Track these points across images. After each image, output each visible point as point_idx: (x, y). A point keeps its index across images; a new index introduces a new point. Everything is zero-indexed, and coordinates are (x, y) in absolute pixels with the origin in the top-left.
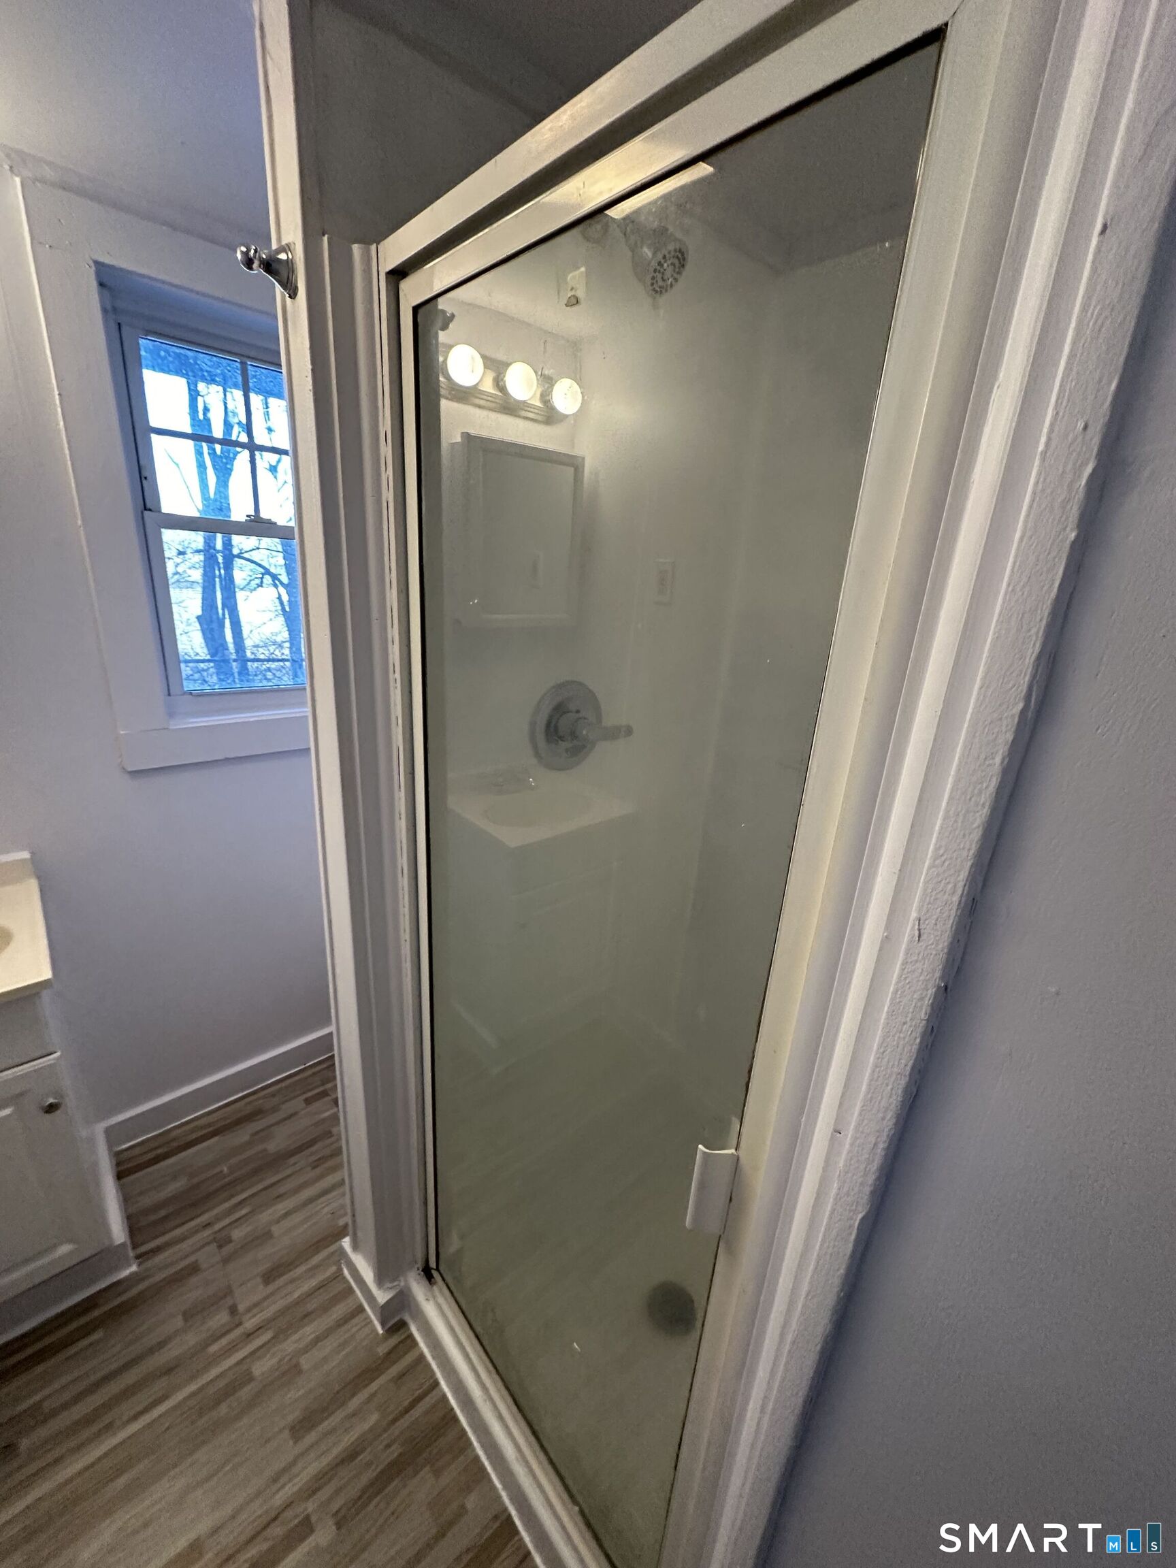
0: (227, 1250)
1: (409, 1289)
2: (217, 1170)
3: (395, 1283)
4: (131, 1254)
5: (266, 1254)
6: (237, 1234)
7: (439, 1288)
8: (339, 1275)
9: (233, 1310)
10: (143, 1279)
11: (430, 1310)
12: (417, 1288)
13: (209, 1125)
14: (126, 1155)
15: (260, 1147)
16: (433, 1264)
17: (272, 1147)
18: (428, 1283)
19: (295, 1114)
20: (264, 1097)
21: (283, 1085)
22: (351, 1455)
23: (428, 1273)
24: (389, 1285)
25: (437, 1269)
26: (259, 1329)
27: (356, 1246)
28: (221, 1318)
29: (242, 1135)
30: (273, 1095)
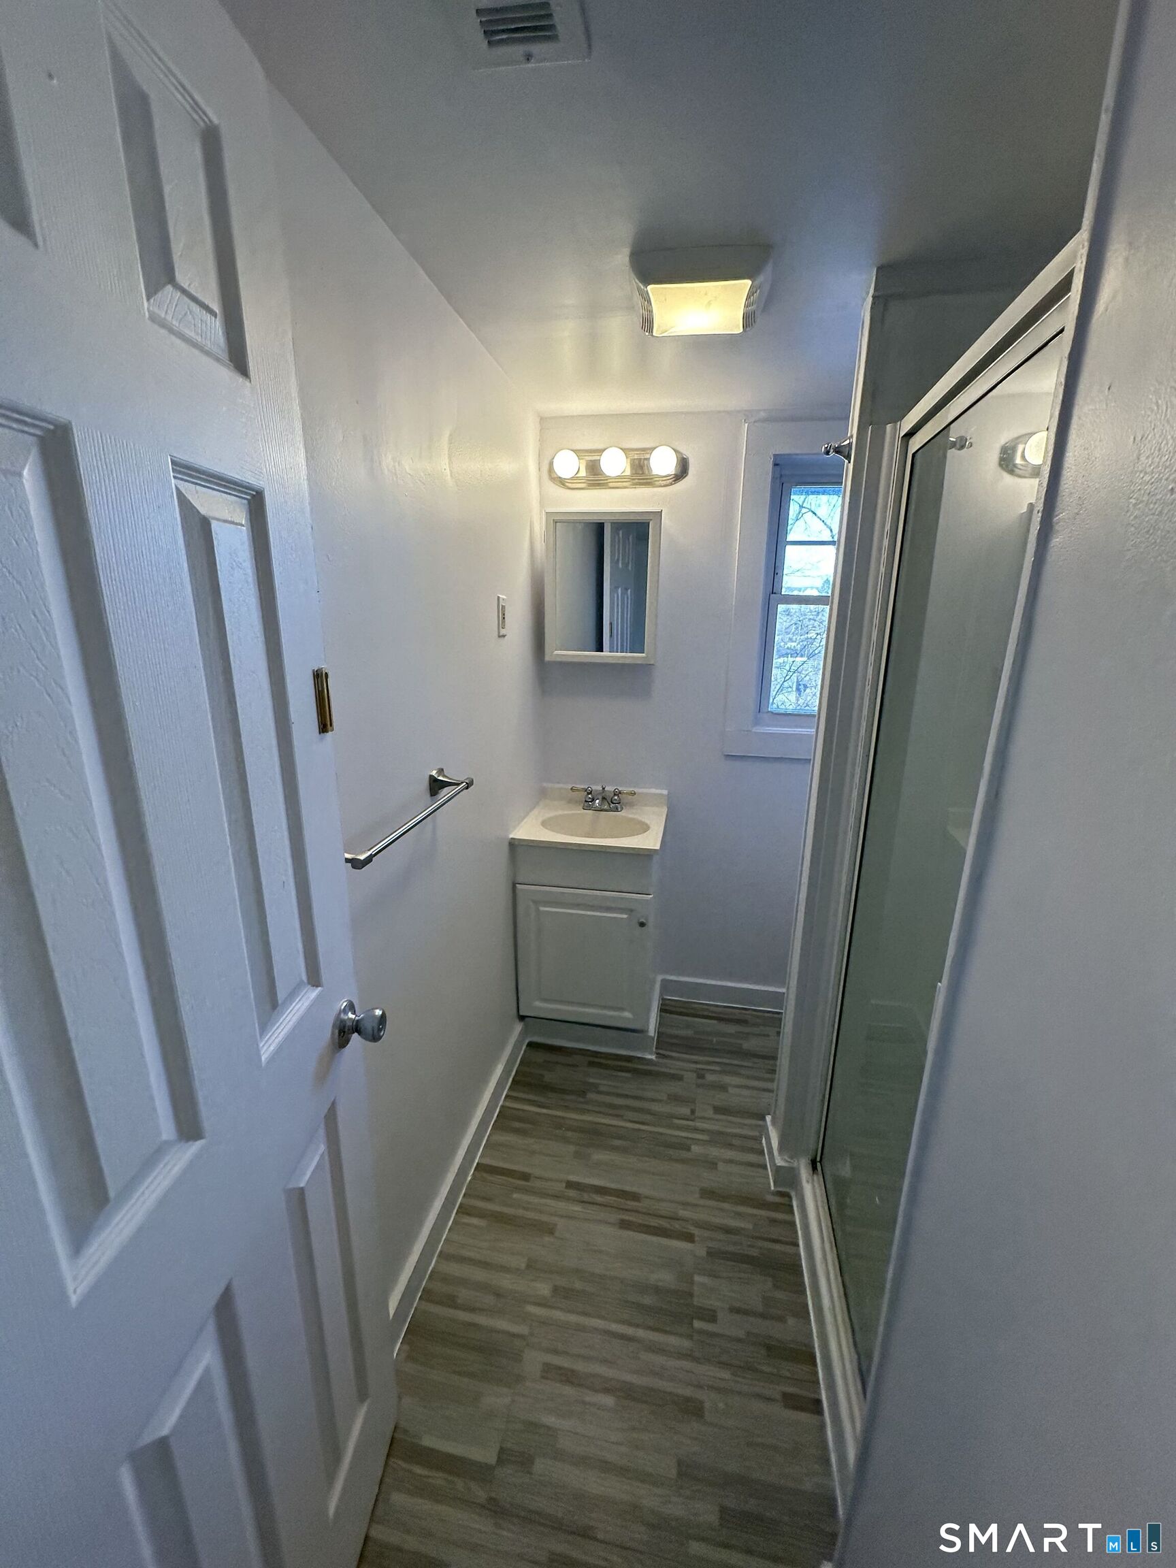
0: (700, 1081)
1: (799, 1169)
2: (710, 1038)
3: (792, 1161)
4: (654, 1050)
5: (720, 1098)
6: (710, 1078)
7: (818, 1179)
8: (758, 1139)
9: (693, 1112)
10: (655, 1065)
11: (808, 1189)
12: (804, 1172)
13: (715, 1012)
14: (667, 1002)
15: (739, 1042)
16: (818, 1159)
17: (746, 1045)
18: (811, 1169)
19: (768, 1036)
20: (752, 1015)
21: (766, 1015)
22: (728, 1230)
23: (814, 1164)
24: (786, 1158)
25: (820, 1162)
26: (703, 1131)
27: (774, 1122)
28: (686, 1111)
29: (732, 1029)
30: (758, 1017)
